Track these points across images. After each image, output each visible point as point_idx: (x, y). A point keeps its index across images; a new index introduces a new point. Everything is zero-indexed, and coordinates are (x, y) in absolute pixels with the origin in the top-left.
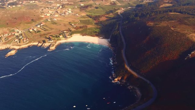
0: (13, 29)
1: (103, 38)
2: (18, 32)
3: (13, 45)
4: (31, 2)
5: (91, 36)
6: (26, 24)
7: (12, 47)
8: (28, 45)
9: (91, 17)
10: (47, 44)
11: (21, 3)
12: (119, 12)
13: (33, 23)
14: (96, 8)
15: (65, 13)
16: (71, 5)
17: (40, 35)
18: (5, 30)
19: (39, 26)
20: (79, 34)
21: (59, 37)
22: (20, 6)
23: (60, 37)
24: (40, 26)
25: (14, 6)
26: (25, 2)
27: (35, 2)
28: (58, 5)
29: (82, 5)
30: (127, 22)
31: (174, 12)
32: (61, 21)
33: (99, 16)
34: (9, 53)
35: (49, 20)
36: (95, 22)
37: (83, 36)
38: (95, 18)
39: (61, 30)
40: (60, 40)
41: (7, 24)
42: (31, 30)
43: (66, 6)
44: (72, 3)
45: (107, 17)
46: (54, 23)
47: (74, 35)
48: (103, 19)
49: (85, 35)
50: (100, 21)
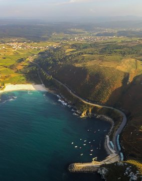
9: (6, 67)
12: (31, 59)
14: (4, 58)
20: (9, 84)
31: (85, 54)
33: (13, 65)
36: (13, 71)
38: (11, 67)
45: (23, 65)
47: (5, 84)
48: (20, 67)
49: (16, 84)
50: (18, 69)
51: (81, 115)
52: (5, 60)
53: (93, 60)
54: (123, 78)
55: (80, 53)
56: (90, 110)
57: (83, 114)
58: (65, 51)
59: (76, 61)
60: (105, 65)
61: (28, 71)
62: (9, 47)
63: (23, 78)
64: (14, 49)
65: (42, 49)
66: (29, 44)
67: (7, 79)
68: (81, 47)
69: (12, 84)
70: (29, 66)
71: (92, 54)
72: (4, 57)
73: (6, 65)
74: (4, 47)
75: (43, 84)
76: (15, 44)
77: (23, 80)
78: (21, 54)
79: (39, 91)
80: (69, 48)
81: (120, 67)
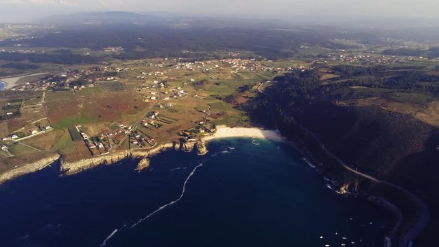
0: (113, 124)
1: (265, 129)
2: (126, 129)
3: (136, 151)
4: (109, 79)
5: (245, 127)
6: (129, 115)
7: (135, 154)
8: (159, 148)
9: (220, 99)
10: (189, 145)
11: (90, 81)
12: (260, 87)
13: (139, 112)
14: (217, 84)
15: (176, 94)
16: (174, 80)
17: (167, 131)
18: (102, 126)
19: (153, 117)
20: (223, 126)
21: (199, 131)
22: (92, 86)
23: (201, 131)
24: (155, 117)
25: (83, 87)
26: (98, 79)
27: (114, 79)
28: (156, 82)
29: (192, 80)
30: (293, 103)
31: (356, 85)
32: (180, 106)
33: (231, 96)
34: (140, 164)
35: (161, 107)
36: (230, 106)
37: (232, 127)
38: (228, 99)
39: (194, 121)
40: (204, 136)
41: (100, 116)
42: (146, 124)
43: (169, 83)
44: (175, 78)
45: (247, 97)
46: (172, 110)
47: (217, 127)
48: (241, 100)
49: (235, 126)
50: (239, 103)
51: (339, 190)
52: (218, 87)
53: (371, 96)
54: (427, 136)
55: (346, 82)
56: (357, 184)
57: (343, 189)
58: (319, 77)
59: (339, 97)
60: (394, 107)
61: (255, 106)
62: (225, 66)
63: (246, 118)
64: (235, 69)
65: (281, 71)
66: (259, 63)
67: (220, 119)
68: (351, 72)
69: (228, 126)
70: (257, 99)
71: (369, 86)
72: (217, 81)
73: (220, 95)
74: (217, 66)
75: (277, 131)
76: (235, 61)
77: (246, 121)
78: (245, 77)
79: (271, 140)
80: (328, 73)
81: (423, 115)
